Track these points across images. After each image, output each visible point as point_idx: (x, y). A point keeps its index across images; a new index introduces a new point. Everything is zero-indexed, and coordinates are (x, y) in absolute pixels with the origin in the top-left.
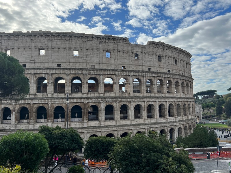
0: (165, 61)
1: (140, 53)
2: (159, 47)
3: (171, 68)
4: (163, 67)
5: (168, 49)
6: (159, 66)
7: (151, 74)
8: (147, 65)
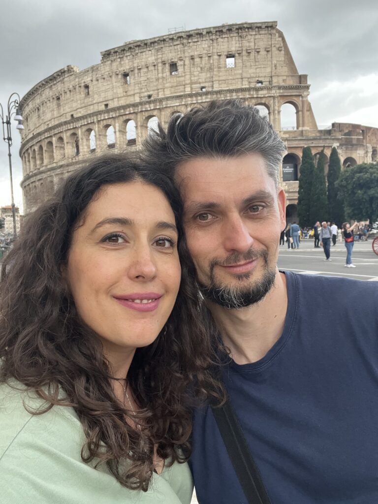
0: (137, 78)
1: (90, 82)
2: (121, 56)
3: (155, 88)
4: (132, 93)
5: (145, 50)
6: (125, 94)
7: (106, 115)
8: (101, 100)
